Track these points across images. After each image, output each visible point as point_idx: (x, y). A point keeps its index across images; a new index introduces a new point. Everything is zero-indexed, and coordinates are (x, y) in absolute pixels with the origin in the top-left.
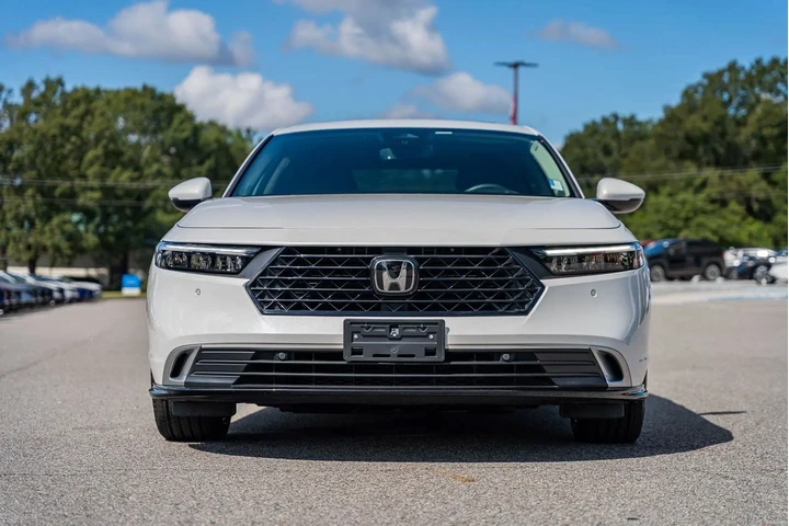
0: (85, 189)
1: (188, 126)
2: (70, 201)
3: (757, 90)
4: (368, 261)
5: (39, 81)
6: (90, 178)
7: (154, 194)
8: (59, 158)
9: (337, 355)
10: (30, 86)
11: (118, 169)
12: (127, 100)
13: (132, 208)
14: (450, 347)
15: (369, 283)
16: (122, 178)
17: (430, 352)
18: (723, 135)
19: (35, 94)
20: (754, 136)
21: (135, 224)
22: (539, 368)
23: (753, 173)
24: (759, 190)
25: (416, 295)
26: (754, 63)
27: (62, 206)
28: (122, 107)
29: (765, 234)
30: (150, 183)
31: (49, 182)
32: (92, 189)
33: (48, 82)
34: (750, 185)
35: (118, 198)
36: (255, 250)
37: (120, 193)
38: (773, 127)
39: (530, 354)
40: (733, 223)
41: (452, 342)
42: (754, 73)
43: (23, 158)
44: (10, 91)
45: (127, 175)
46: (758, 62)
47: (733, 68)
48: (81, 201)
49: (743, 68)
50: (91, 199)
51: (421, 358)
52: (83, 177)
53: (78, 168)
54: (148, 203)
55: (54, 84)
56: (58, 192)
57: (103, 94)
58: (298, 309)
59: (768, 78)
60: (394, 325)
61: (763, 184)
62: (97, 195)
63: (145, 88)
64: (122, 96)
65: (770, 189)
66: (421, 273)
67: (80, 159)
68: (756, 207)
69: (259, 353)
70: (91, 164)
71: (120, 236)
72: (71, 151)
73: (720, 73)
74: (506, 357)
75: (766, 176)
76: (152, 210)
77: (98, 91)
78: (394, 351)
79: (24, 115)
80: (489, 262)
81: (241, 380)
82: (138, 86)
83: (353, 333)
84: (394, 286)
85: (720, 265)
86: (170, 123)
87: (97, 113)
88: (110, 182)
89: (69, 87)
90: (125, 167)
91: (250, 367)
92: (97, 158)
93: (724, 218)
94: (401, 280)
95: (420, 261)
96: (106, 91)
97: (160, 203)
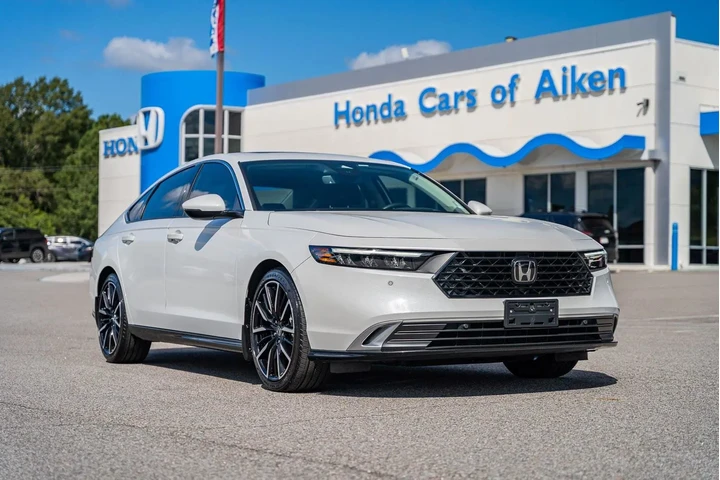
3: (41, 102)
4: (510, 261)
14: (561, 317)
15: (510, 276)
17: (551, 320)
18: (12, 139)
20: (38, 142)
22: (596, 329)
23: (36, 173)
24: (43, 186)
25: (536, 284)
26: (38, 80)
29: (50, 224)
34: (35, 182)
36: (429, 254)
38: (55, 135)
39: (594, 320)
40: (22, 213)
41: (562, 314)
42: (38, 89)
46: (42, 80)
47: (19, 82)
49: (29, 84)
51: (546, 325)
58: (470, 294)
59: (50, 95)
60: (532, 303)
61: (46, 182)
65: (52, 185)
66: (539, 269)
68: (40, 200)
69: (450, 325)
73: (9, 87)
74: (585, 322)
75: (48, 175)
78: (533, 320)
81: (433, 344)
83: (510, 309)
84: (525, 278)
85: (44, 250)
91: (441, 335)
93: (16, 209)
94: (528, 274)
95: (538, 261)
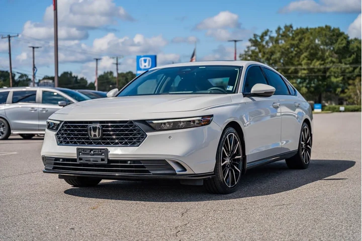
0: (301, 69)
1: (345, 42)
2: (295, 75)
4: (87, 126)
5: (282, 27)
6: (303, 65)
7: (330, 71)
8: (291, 57)
9: (75, 160)
10: (279, 29)
11: (315, 61)
12: (319, 32)
13: (321, 76)
14: (110, 158)
15: (87, 134)
16: (317, 64)
17: (103, 160)
19: (281, 32)
21: (322, 83)
22: (143, 167)
25: (102, 139)
27: (292, 76)
28: (317, 35)
30: (328, 66)
31: (287, 67)
32: (304, 69)
33: (286, 27)
35: (315, 72)
36: (60, 122)
37: (316, 70)
39: (138, 161)
41: (111, 156)
43: (276, 58)
44: (271, 32)
45: (318, 63)
48: (300, 74)
50: (304, 73)
51: (100, 162)
52: (301, 64)
53: (298, 61)
54: (328, 74)
55: (289, 28)
56: (290, 71)
57: (309, 30)
58: (68, 143)
60: (91, 150)
62: (305, 72)
63: (326, 26)
64: (317, 30)
66: (103, 131)
67: (299, 57)
70: (304, 59)
71: (316, 88)
72: (296, 54)
74: (129, 162)
76: (329, 77)
77: (307, 29)
78: (92, 159)
79: (277, 41)
80: (126, 126)
81: (54, 168)
82: (323, 26)
83: (79, 153)
84: (95, 136)
86: (337, 41)
87: (306, 38)
88: (311, 66)
89: (295, 28)
90: (318, 59)
92: (306, 57)
94: (97, 134)
95: (103, 126)
96: (311, 29)
97: (333, 74)
